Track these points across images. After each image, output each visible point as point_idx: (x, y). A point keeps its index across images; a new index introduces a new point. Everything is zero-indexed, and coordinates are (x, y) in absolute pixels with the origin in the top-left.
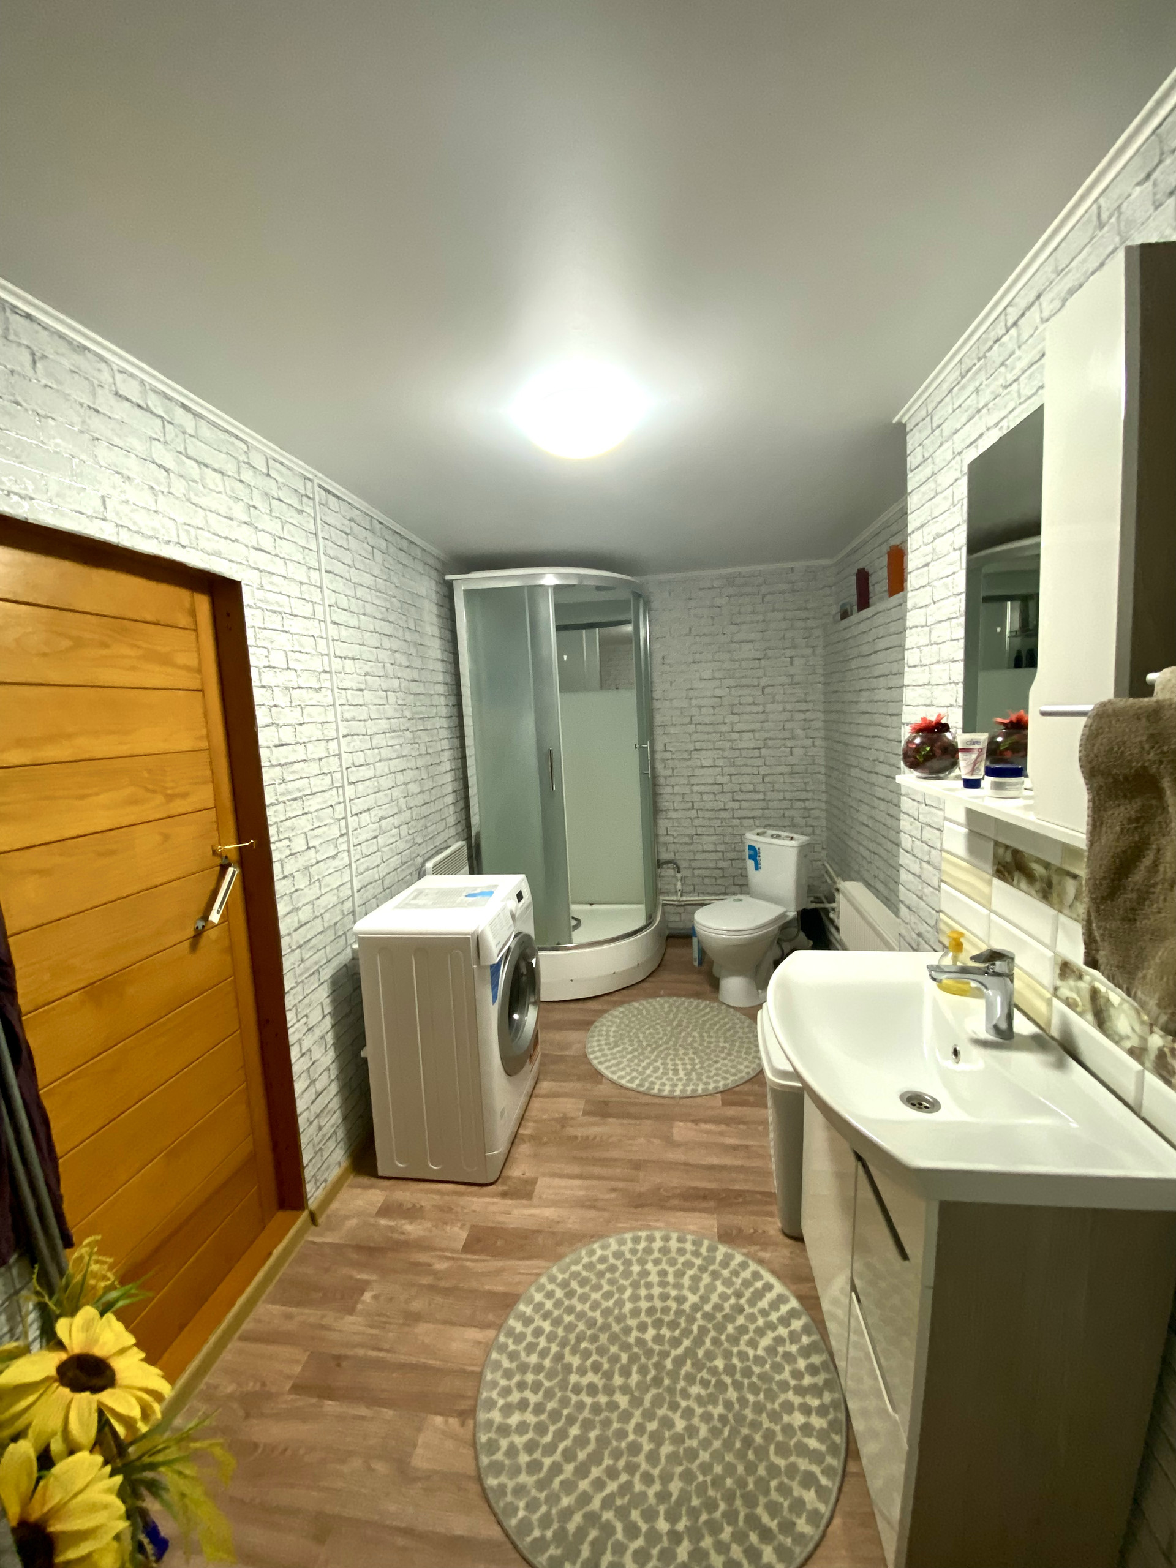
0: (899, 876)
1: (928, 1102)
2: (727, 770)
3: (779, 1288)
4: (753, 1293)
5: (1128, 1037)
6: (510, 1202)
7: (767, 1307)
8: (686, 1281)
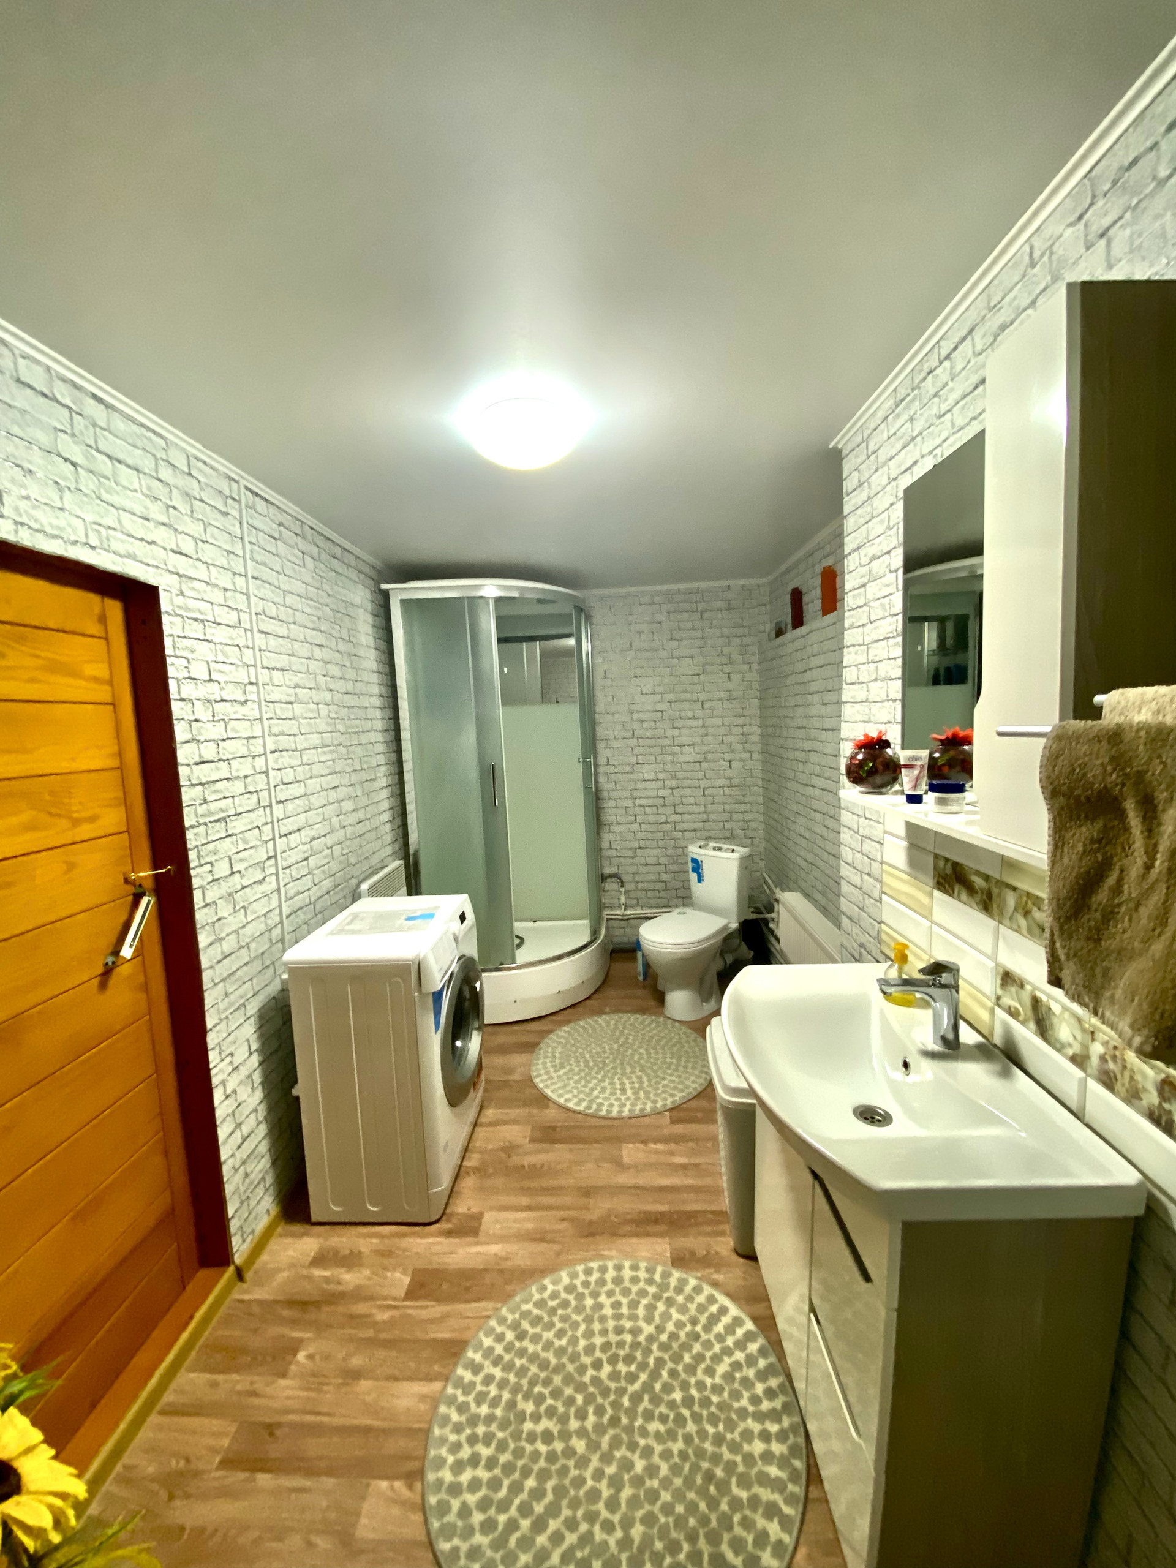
0: (839, 890)
1: (880, 1115)
2: (668, 783)
3: (734, 1311)
4: (709, 1318)
5: (1070, 1045)
6: (457, 1240)
7: (722, 1331)
8: (641, 1311)
